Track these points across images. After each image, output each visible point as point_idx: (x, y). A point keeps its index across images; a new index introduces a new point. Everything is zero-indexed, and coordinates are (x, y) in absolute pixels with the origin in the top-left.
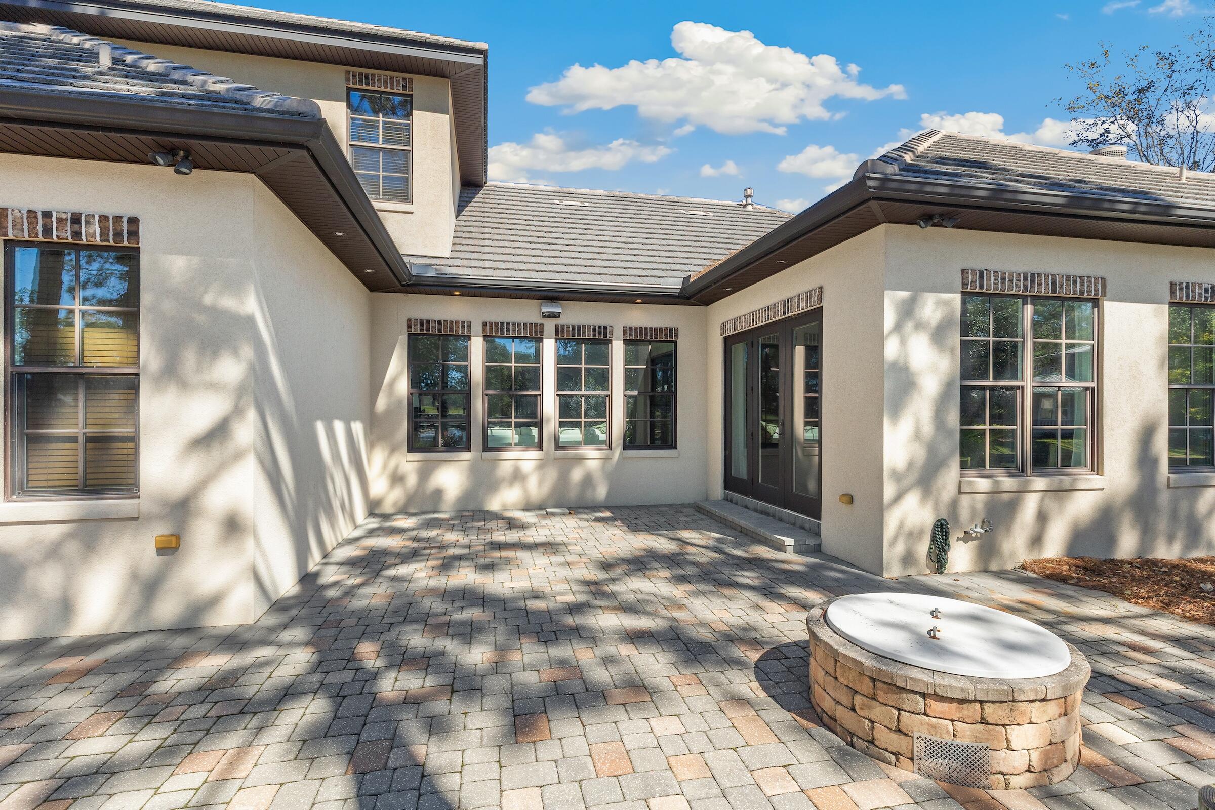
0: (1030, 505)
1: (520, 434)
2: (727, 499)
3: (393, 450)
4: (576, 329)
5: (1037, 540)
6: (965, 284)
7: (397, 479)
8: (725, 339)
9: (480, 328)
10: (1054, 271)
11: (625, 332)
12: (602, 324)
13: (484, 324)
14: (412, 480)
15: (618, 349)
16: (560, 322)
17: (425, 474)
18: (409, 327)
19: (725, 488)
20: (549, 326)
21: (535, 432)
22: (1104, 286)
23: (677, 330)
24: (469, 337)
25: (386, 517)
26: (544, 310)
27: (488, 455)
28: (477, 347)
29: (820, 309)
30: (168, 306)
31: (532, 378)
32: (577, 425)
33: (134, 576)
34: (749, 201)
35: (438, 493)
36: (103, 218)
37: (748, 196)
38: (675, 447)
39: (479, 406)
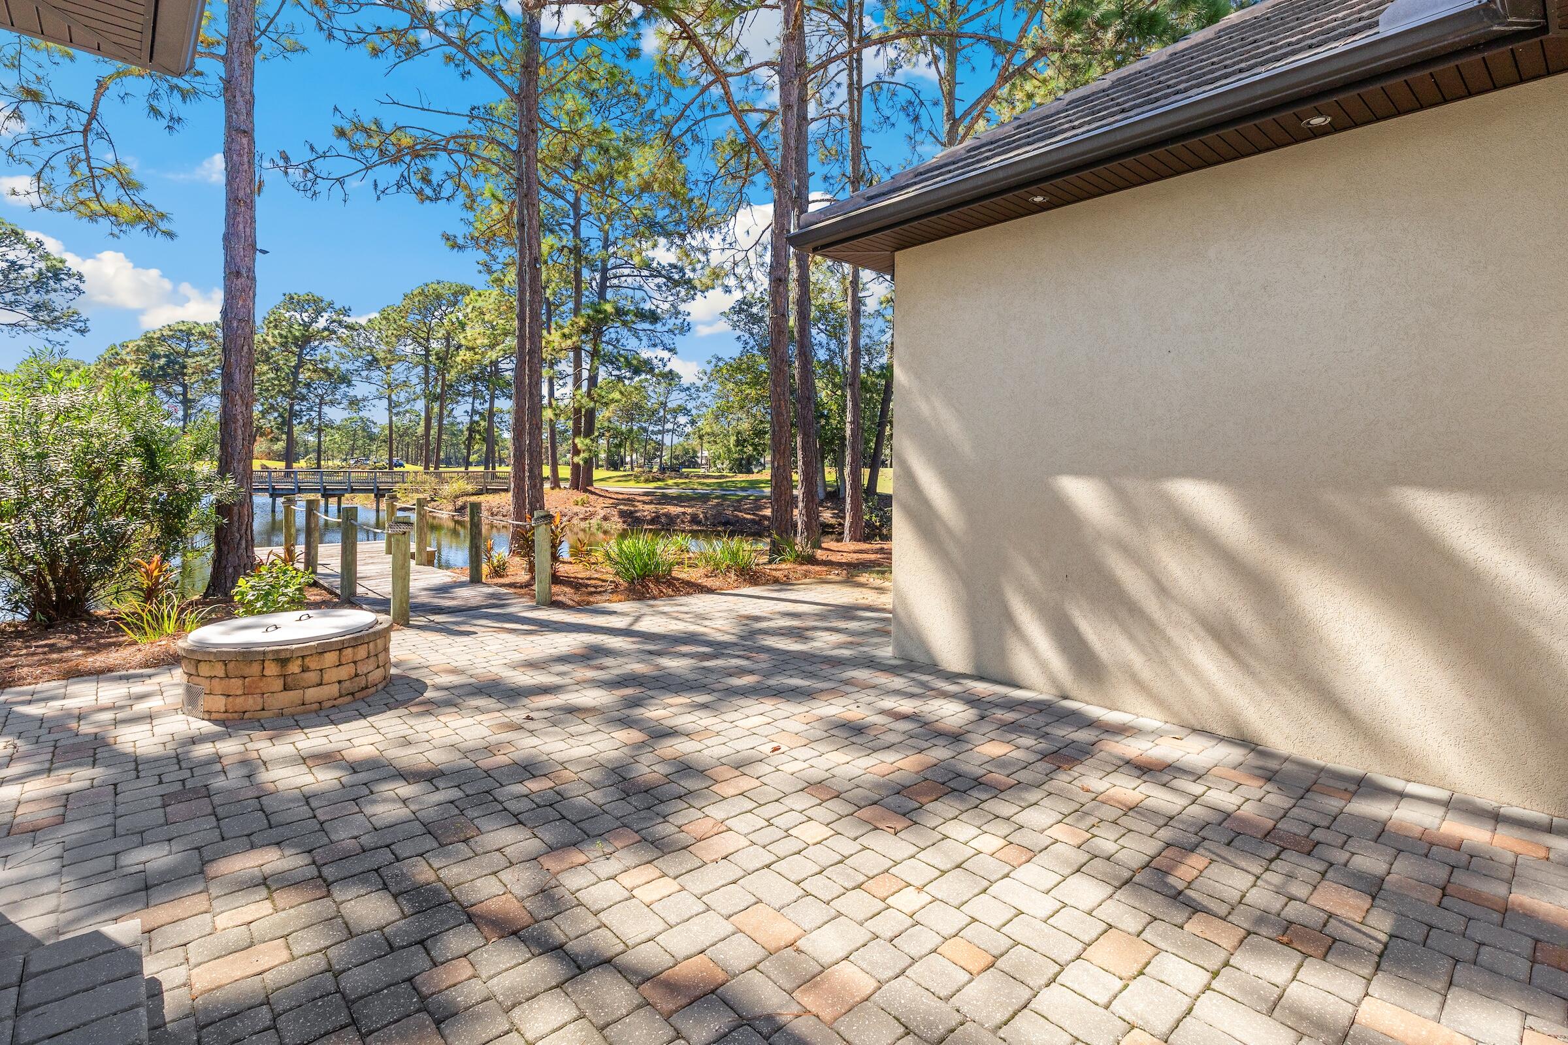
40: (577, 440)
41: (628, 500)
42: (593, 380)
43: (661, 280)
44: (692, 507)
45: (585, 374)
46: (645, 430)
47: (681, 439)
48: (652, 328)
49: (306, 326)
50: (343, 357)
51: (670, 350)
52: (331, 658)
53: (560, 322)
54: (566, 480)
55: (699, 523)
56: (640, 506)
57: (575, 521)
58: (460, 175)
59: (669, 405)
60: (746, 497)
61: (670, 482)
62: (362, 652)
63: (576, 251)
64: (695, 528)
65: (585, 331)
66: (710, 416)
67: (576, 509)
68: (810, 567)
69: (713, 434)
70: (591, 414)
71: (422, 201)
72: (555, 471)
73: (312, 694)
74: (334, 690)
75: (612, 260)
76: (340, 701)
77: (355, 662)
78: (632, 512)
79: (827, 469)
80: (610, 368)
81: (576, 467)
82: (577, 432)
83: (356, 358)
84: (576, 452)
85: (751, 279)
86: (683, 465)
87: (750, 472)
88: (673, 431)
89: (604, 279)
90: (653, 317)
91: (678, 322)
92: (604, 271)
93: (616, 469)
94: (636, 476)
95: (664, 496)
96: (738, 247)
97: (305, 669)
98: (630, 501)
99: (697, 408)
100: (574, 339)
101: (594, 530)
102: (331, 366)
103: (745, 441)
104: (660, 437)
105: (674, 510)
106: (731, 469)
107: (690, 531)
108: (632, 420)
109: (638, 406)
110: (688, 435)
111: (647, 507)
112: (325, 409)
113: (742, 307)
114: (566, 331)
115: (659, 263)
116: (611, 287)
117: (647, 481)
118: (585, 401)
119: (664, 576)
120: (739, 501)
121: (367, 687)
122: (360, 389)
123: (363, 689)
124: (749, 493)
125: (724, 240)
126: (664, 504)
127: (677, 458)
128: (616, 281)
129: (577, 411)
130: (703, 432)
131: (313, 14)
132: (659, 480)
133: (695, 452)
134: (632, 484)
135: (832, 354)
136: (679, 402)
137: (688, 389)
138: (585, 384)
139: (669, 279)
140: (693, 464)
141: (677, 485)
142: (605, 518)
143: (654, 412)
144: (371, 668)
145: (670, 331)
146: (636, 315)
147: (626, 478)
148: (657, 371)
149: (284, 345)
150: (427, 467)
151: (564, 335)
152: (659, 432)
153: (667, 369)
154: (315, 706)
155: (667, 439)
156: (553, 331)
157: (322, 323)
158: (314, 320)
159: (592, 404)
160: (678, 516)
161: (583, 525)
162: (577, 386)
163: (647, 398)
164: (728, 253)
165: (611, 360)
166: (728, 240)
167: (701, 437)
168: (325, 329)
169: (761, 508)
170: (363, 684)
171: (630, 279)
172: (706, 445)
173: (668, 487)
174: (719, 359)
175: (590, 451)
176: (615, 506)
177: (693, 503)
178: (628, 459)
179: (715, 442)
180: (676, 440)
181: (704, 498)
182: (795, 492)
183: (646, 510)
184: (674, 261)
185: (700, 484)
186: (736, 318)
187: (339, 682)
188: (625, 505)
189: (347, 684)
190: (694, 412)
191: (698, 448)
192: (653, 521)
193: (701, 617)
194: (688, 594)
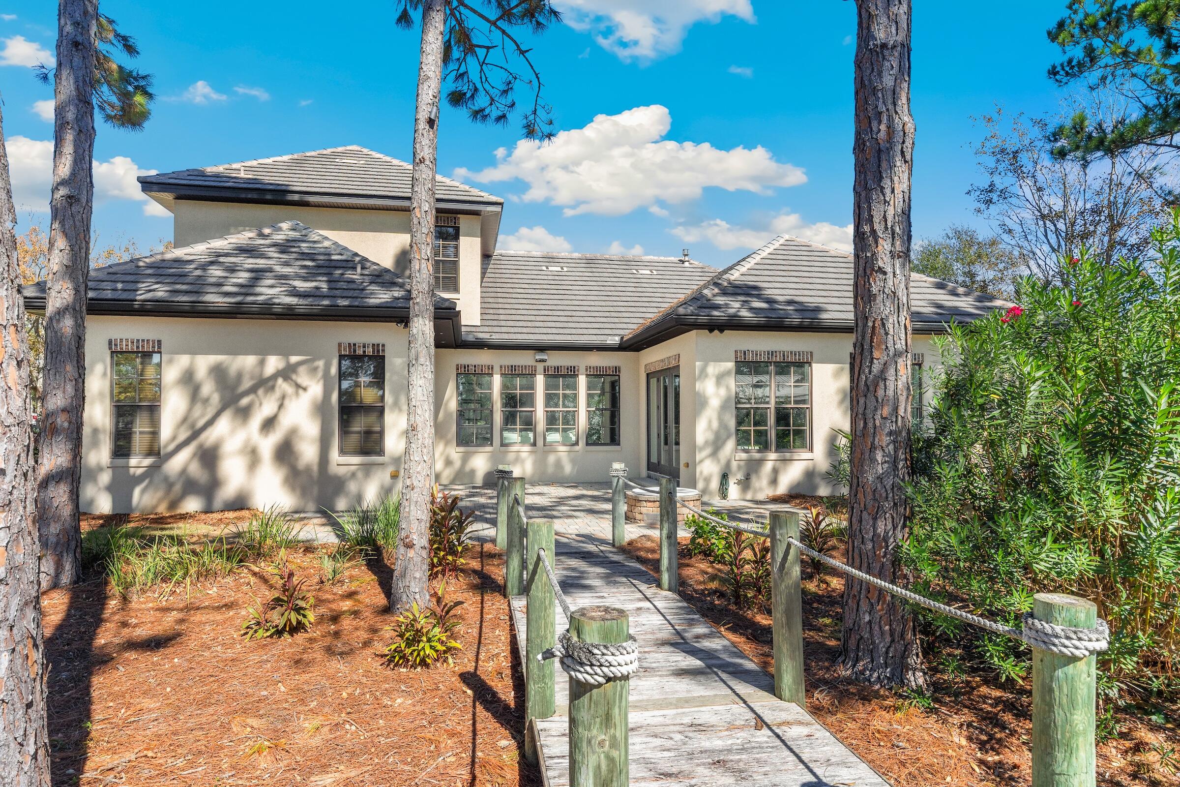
0: (768, 466)
1: (522, 436)
2: (649, 477)
3: (447, 443)
4: (557, 368)
5: (774, 482)
6: (736, 358)
7: (448, 462)
8: (648, 375)
9: (499, 369)
10: (784, 349)
11: (587, 370)
12: (573, 365)
13: (501, 367)
14: (457, 464)
15: (582, 380)
16: (546, 364)
17: (465, 459)
18: (457, 369)
19: (648, 469)
20: (540, 367)
21: (531, 435)
22: (812, 356)
23: (619, 368)
24: (491, 375)
25: (445, 486)
26: (537, 357)
27: (503, 448)
28: (497, 380)
29: (679, 366)
30: (395, 378)
31: (529, 400)
32: (557, 430)
33: (382, 487)
34: (687, 259)
35: (473, 472)
36: (373, 345)
37: (685, 255)
38: (619, 444)
39: (498, 418)
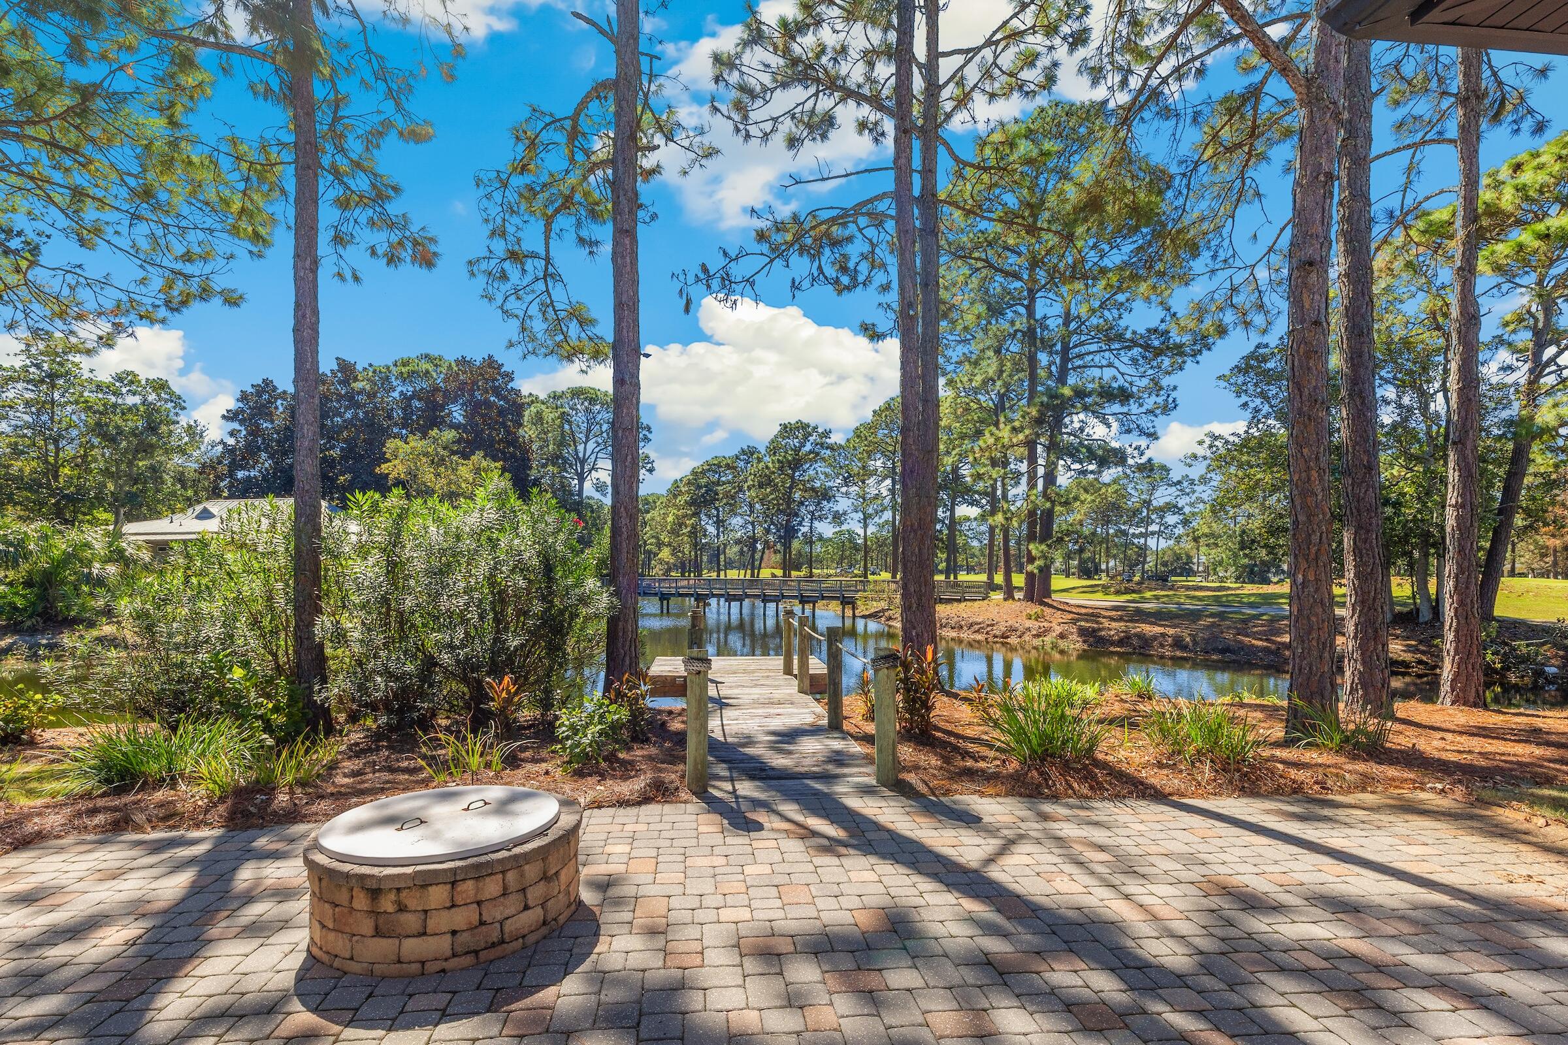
40: (1031, 547)
41: (1092, 615)
42: (1050, 478)
43: (1136, 351)
44: (1174, 626)
45: (1041, 471)
46: (1125, 533)
47: (1171, 542)
48: (1125, 409)
49: (797, 450)
50: (827, 475)
51: (1149, 435)
52: (438, 895)
53: (1010, 415)
54: (1020, 589)
55: (1184, 648)
56: (1106, 623)
57: (1027, 637)
58: (873, 252)
59: (1155, 503)
60: (1257, 617)
61: (1148, 594)
62: (492, 887)
63: (1030, 335)
64: (1179, 654)
65: (1039, 421)
66: (1208, 514)
67: (1028, 624)
68: (1374, 769)
69: (1212, 535)
70: (1049, 515)
71: (840, 292)
72: (1008, 579)
73: (412, 947)
74: (444, 944)
75: (1075, 338)
76: (453, 963)
77: (479, 903)
78: (1094, 630)
79: (1395, 580)
80: (1069, 461)
81: (1030, 577)
82: (1031, 537)
83: (837, 476)
84: (1031, 559)
85: (1261, 307)
86: (1173, 572)
87: (1267, 582)
88: (1160, 533)
89: (1065, 359)
90: (1124, 396)
91: (1160, 400)
92: (1066, 349)
93: (1089, 578)
94: (1103, 586)
95: (1139, 611)
96: (1239, 264)
97: (402, 908)
98: (1094, 616)
99: (1192, 505)
100: (1027, 432)
101: (1048, 647)
102: (817, 484)
103: (1253, 541)
104: (1142, 541)
105: (1149, 629)
106: (1237, 579)
107: (1172, 658)
108: (1108, 522)
109: (1116, 507)
110: (1180, 537)
111: (1114, 624)
112: (816, 524)
113: (1252, 365)
114: (1017, 424)
115: (1134, 333)
116: (1074, 369)
117: (1118, 593)
118: (1040, 501)
119: (1078, 759)
120: (1244, 621)
121: (502, 942)
122: (843, 504)
123: (493, 945)
124: (1261, 610)
125: (1214, 257)
126: (1137, 621)
127: (1165, 564)
128: (1079, 363)
129: (1032, 513)
130: (1200, 533)
131: (729, 118)
132: (1134, 591)
133: (1189, 557)
134: (1099, 596)
135: (1406, 413)
136: (1167, 499)
137: (1179, 482)
138: (1040, 484)
139: (1147, 347)
140: (1186, 570)
141: (1157, 598)
142: (1062, 636)
143: (1136, 512)
144: (511, 911)
145: (1150, 412)
146: (1101, 395)
147: (1092, 589)
148: (1130, 461)
149: (781, 469)
150: (894, 576)
151: (1014, 429)
152: (1141, 535)
153: (1144, 460)
154: (415, 967)
155: (1152, 542)
156: (1002, 426)
157: (808, 447)
158: (802, 445)
159: (1048, 505)
160: (1155, 638)
161: (1037, 642)
162: (1032, 485)
163: (1127, 496)
164: (1222, 275)
165: (1072, 452)
166: (1222, 255)
167: (1196, 540)
168: (811, 452)
169: (1279, 632)
170: (495, 936)
171: (1097, 358)
172: (1203, 549)
173: (1144, 600)
174: (1216, 438)
175: (1046, 558)
176: (1074, 622)
177: (1176, 621)
178: (1103, 567)
179: (1216, 545)
180: (1163, 544)
181: (1194, 616)
182: (1339, 612)
183: (1113, 629)
184: (1154, 324)
185: (1188, 597)
186: (1240, 380)
187: (454, 933)
188: (1087, 621)
189: (464, 938)
190: (1187, 510)
191: (1193, 553)
192: (1121, 643)
193: (1127, 866)
194: (1117, 797)
